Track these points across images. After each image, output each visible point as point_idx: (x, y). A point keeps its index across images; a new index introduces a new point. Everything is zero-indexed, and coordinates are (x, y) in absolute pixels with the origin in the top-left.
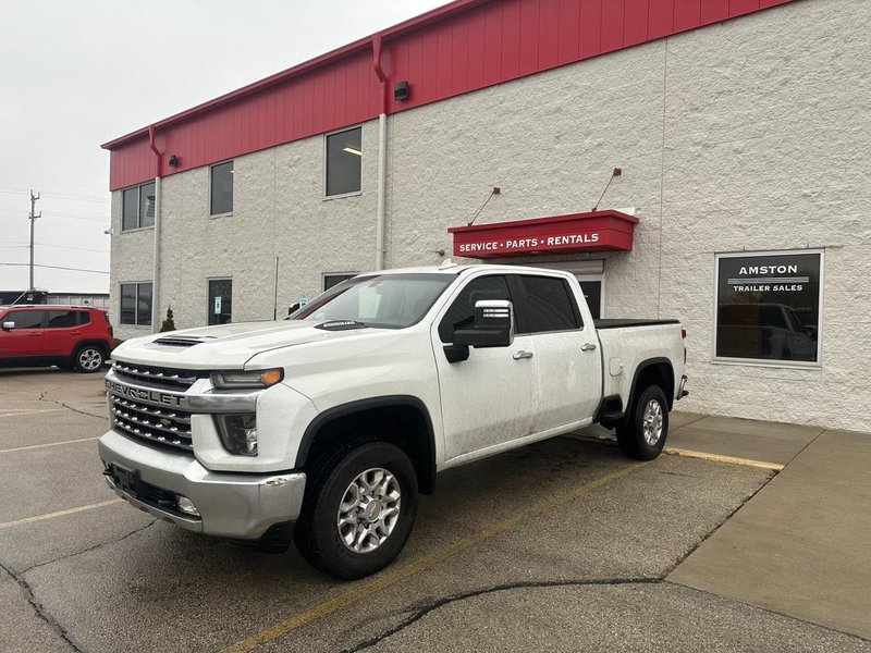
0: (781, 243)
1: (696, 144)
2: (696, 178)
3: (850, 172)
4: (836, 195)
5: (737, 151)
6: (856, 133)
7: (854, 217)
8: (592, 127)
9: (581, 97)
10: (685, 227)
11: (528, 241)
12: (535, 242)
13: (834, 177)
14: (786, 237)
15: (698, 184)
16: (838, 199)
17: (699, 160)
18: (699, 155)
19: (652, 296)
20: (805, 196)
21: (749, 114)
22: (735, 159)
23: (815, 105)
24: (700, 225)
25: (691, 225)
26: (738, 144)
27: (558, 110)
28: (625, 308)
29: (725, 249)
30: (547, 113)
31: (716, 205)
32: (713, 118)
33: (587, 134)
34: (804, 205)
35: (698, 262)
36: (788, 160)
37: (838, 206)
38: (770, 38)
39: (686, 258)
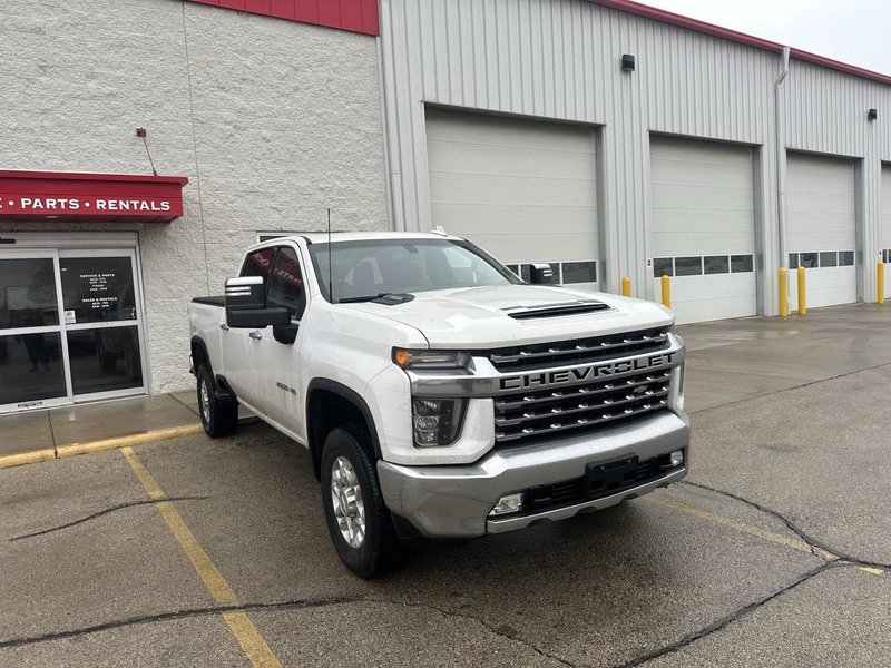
0: (308, 226)
1: (227, 123)
2: (230, 156)
3: (347, 175)
4: (341, 192)
5: (265, 140)
6: (348, 146)
7: (353, 210)
8: (97, 70)
9: (75, 25)
10: (225, 204)
11: (63, 201)
12: (74, 204)
13: (338, 178)
14: (312, 221)
15: (233, 163)
16: (342, 195)
17: (231, 139)
18: (231, 135)
19: (200, 273)
20: (321, 189)
21: (272, 108)
22: (265, 145)
23: (320, 115)
24: (239, 203)
25: (232, 202)
26: (265, 133)
27: (39, 31)
28: (171, 287)
29: (266, 228)
30: (20, 29)
31: (253, 187)
32: (240, 102)
33: (92, 76)
34: (320, 196)
35: (242, 239)
36: (305, 156)
37: (343, 200)
38: (281, 45)
39: (230, 235)
